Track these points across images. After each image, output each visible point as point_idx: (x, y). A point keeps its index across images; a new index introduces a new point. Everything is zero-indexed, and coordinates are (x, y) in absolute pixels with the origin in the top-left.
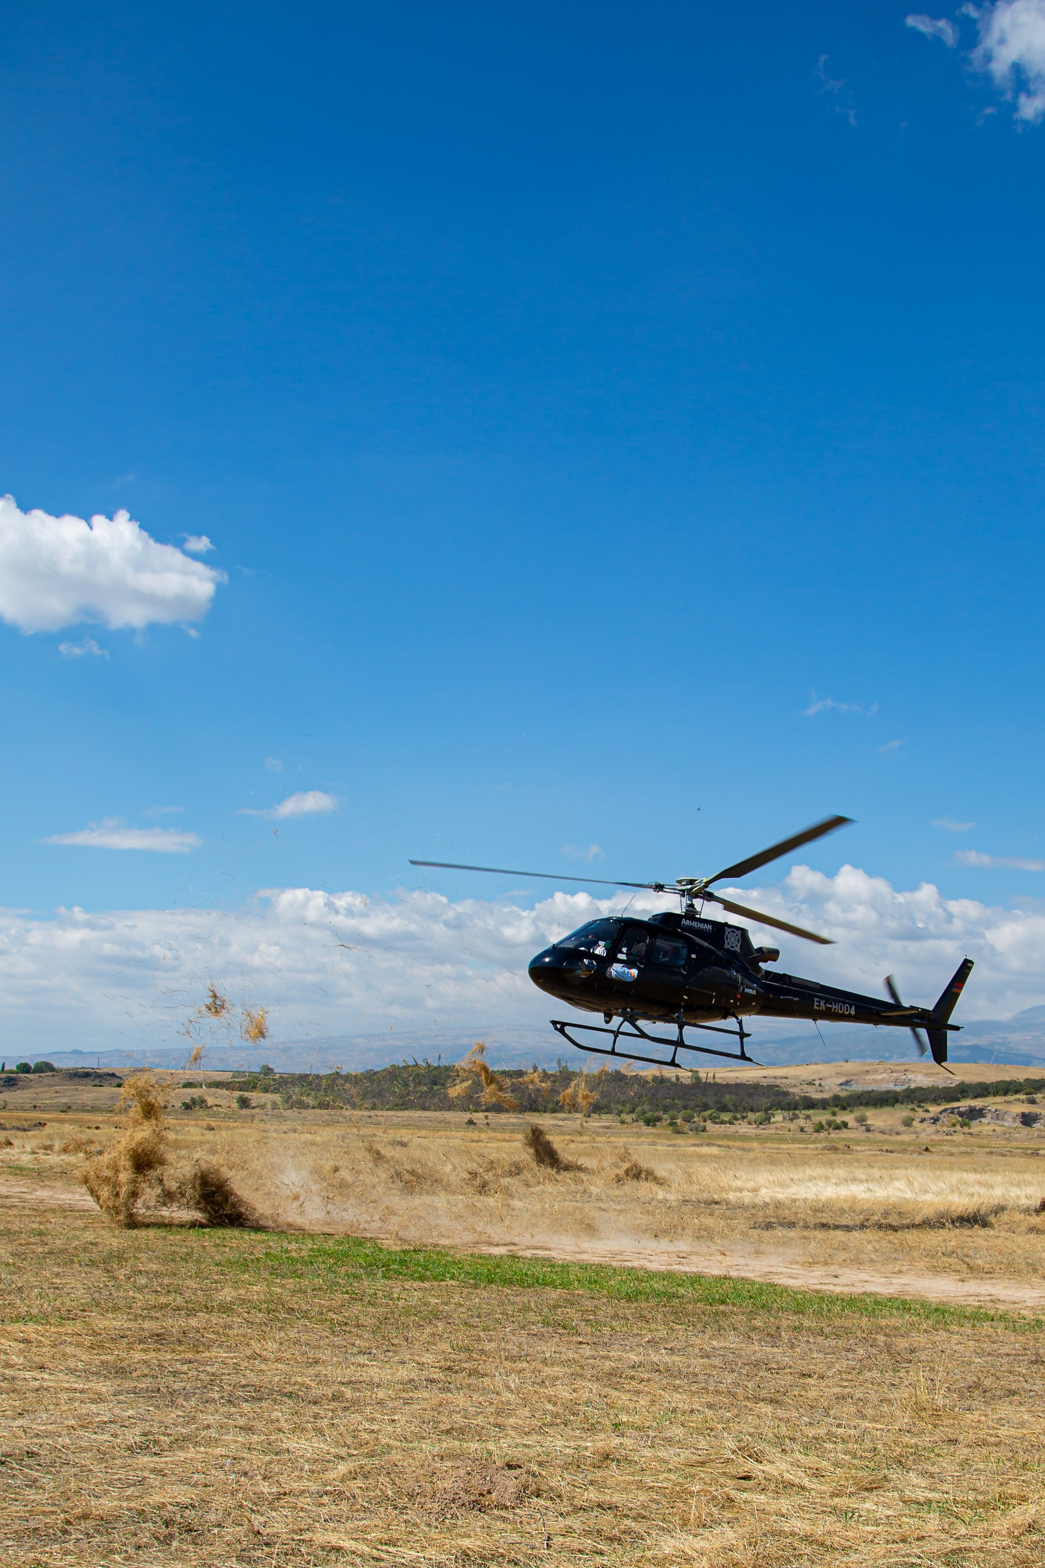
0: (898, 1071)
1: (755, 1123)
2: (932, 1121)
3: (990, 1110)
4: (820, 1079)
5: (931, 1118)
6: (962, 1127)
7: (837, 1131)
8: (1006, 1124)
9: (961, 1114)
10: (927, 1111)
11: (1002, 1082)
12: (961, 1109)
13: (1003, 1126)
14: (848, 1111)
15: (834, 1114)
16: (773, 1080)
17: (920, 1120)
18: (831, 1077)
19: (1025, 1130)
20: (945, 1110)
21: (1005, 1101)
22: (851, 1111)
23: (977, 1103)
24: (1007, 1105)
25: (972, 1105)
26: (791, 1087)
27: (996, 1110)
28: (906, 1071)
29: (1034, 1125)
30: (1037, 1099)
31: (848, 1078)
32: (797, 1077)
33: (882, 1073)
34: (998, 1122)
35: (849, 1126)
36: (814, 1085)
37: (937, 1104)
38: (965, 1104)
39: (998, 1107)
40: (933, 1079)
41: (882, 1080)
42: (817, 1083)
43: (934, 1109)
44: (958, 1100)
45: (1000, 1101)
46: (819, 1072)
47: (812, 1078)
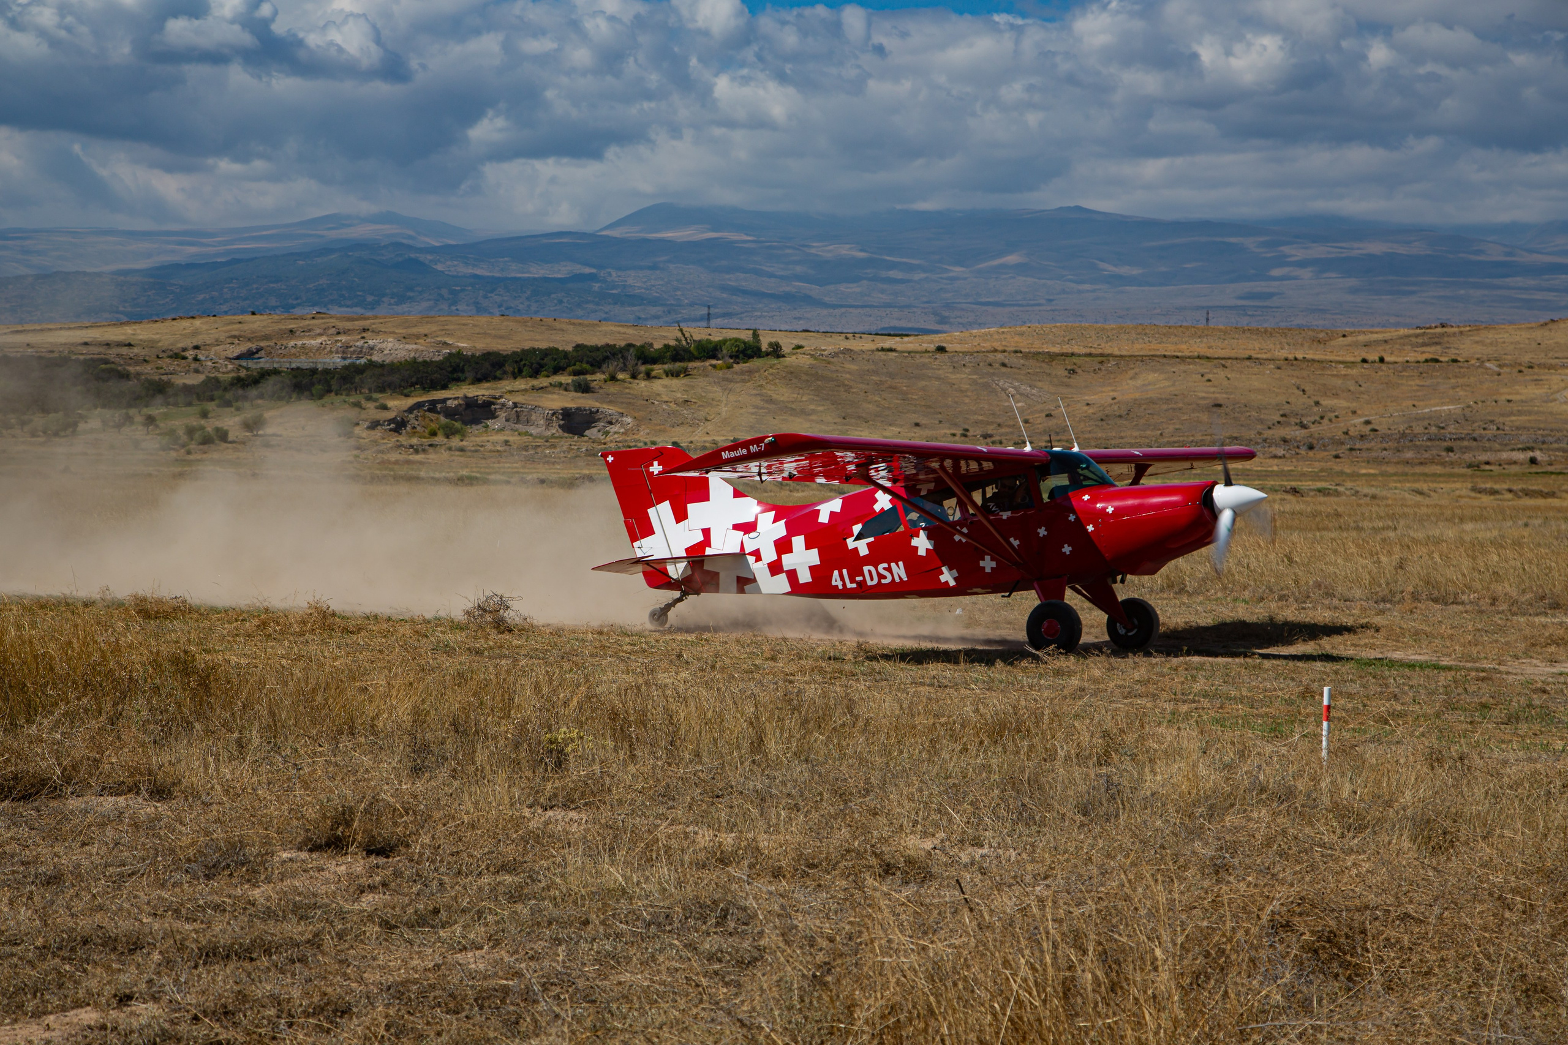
0: (346, 332)
1: (45, 432)
2: (392, 426)
3: (503, 405)
4: (197, 347)
5: (391, 421)
6: (447, 437)
7: (205, 447)
8: (533, 430)
9: (450, 413)
10: (385, 408)
11: (533, 351)
12: (449, 403)
13: (527, 434)
14: (233, 409)
15: (204, 415)
16: (101, 349)
17: (367, 424)
18: (218, 342)
19: (569, 442)
20: (418, 406)
21: (533, 388)
22: (238, 409)
23: (480, 392)
24: (535, 394)
25: (470, 395)
26: (137, 363)
27: (515, 405)
28: (365, 330)
29: (587, 433)
30: (593, 384)
31: (253, 346)
32: (151, 344)
33: (320, 335)
34: (519, 426)
35: (231, 437)
36: (184, 358)
37: (402, 394)
38: (456, 394)
39: (519, 398)
40: (414, 346)
41: (321, 348)
42: (190, 354)
43: (398, 404)
44: (445, 387)
45: (523, 387)
46: (195, 333)
47: (180, 345)
